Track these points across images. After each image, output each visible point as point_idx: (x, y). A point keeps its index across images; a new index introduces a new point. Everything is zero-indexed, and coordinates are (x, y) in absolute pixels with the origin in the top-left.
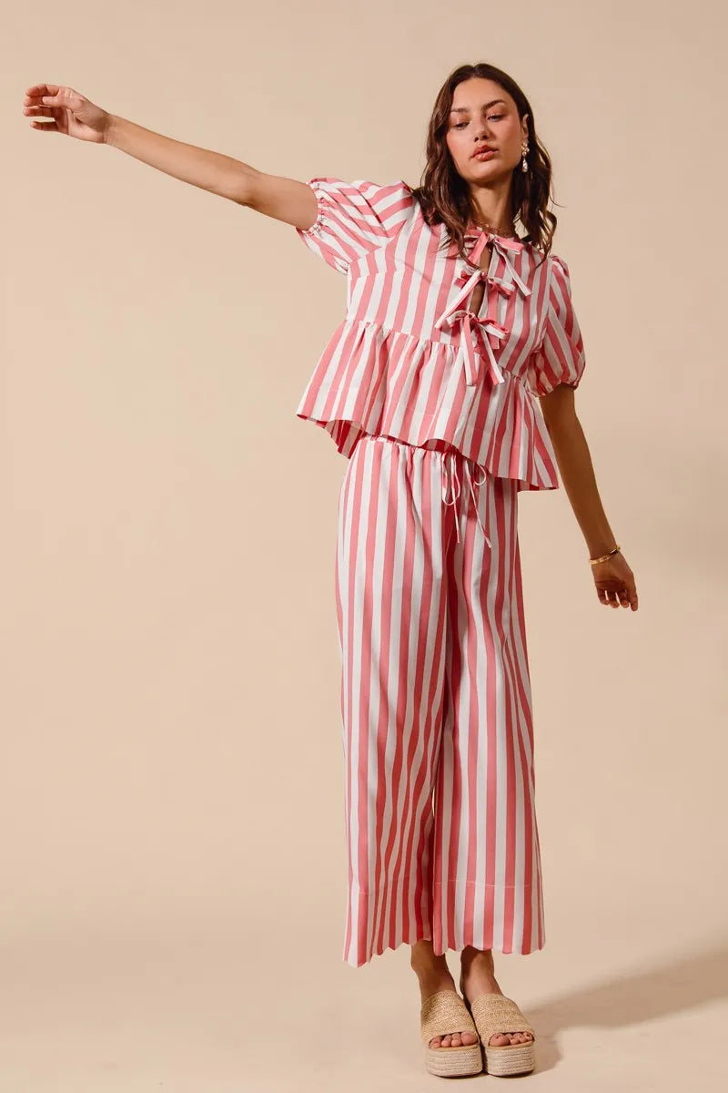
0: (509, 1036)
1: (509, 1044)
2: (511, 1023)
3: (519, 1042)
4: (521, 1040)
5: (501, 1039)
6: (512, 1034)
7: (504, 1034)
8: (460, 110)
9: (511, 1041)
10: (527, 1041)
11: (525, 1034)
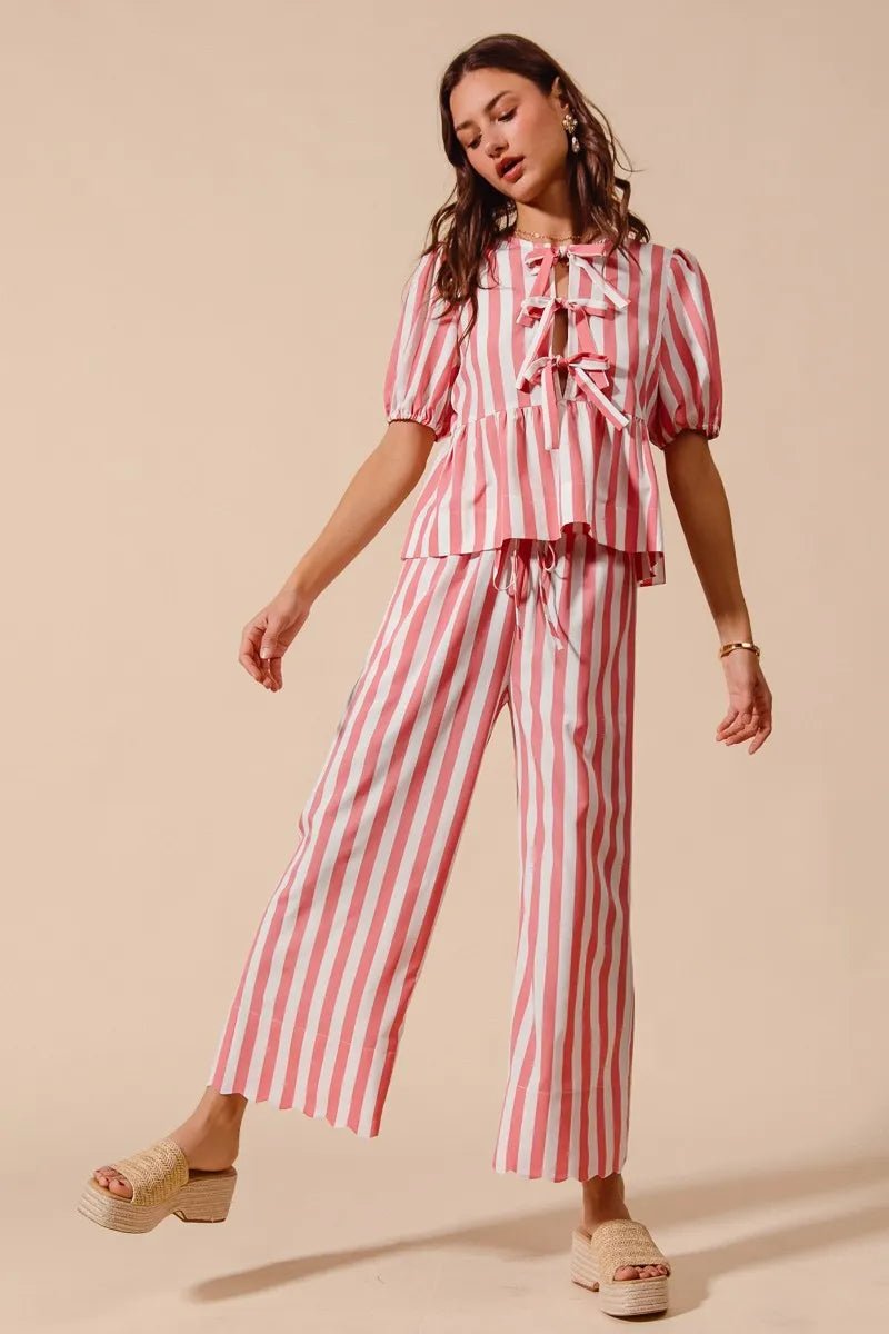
0: (639, 1269)
1: (638, 1278)
2: (643, 1254)
3: (651, 1276)
4: (653, 1274)
5: (626, 1272)
6: (642, 1267)
7: (634, 1266)
8: (466, 125)
9: (641, 1275)
10: (661, 1275)
11: (659, 1267)
